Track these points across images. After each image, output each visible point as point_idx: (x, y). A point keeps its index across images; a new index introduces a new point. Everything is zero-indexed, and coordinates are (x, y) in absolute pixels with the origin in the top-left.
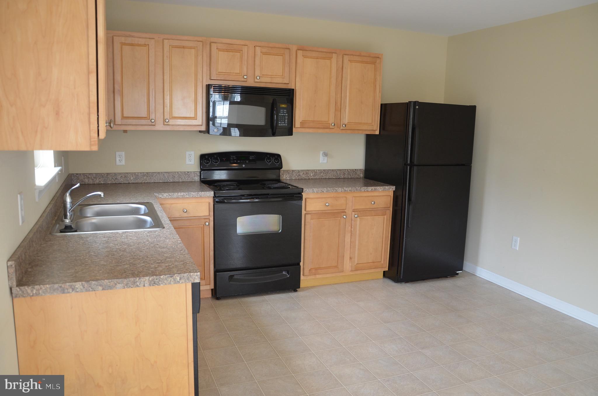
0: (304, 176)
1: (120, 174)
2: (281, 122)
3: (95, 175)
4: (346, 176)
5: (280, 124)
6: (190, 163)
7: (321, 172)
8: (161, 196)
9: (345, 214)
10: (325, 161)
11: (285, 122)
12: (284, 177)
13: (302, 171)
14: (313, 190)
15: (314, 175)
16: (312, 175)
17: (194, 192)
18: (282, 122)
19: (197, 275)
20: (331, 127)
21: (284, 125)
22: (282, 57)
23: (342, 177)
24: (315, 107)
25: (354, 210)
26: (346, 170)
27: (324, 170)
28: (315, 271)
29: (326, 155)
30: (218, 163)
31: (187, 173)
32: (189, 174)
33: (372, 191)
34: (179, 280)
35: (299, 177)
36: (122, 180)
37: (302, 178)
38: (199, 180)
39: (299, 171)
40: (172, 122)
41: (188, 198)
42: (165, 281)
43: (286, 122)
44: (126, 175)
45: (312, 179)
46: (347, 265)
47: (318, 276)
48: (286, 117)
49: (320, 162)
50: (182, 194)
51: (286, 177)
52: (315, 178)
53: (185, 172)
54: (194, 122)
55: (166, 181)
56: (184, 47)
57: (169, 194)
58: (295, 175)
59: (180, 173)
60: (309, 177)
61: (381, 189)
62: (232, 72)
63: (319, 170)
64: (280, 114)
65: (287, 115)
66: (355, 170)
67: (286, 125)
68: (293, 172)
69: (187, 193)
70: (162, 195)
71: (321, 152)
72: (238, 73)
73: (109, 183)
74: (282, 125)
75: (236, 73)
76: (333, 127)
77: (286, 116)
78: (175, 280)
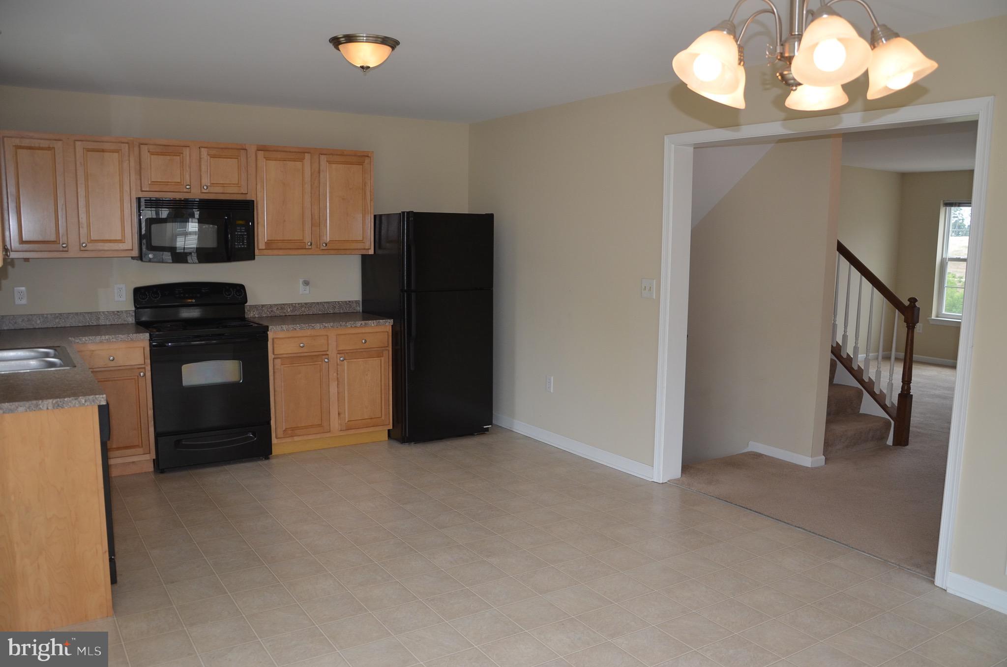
0: (278, 313)
1: (21, 316)
2: (238, 242)
4: (337, 311)
5: (237, 245)
6: (121, 299)
7: (302, 306)
8: (77, 341)
9: (327, 356)
10: (307, 292)
11: (243, 242)
12: (251, 315)
13: (276, 305)
14: (282, 327)
15: (292, 311)
16: (289, 310)
17: (123, 335)
18: (240, 242)
19: (103, 398)
20: (307, 247)
21: (243, 246)
22: (237, 160)
23: (332, 312)
24: (284, 222)
25: (339, 352)
26: (336, 302)
27: (306, 304)
28: (291, 432)
29: (306, 283)
30: (158, 299)
31: (116, 312)
32: (119, 314)
33: (361, 326)
34: (84, 403)
35: (272, 314)
36: (24, 325)
37: (276, 315)
38: (134, 322)
39: (271, 306)
40: (91, 247)
41: (115, 342)
42: (70, 404)
43: (246, 242)
44: (30, 318)
45: (289, 315)
46: (335, 423)
47: (296, 439)
48: (245, 237)
49: (301, 293)
50: (107, 337)
51: (254, 315)
52: (294, 314)
53: (113, 312)
54: (121, 246)
55: (88, 324)
56: (103, 151)
57: (89, 339)
58: (266, 311)
59: (107, 313)
60: (285, 313)
61: (374, 323)
62: (170, 181)
63: (299, 304)
64: (236, 233)
65: (245, 233)
66: (349, 301)
67: (246, 246)
68: (262, 307)
69: (113, 336)
70: (80, 339)
71: (301, 281)
72: (178, 182)
74: (240, 246)
75: (175, 182)
76: (310, 247)
77: (245, 235)
78: (79, 402)
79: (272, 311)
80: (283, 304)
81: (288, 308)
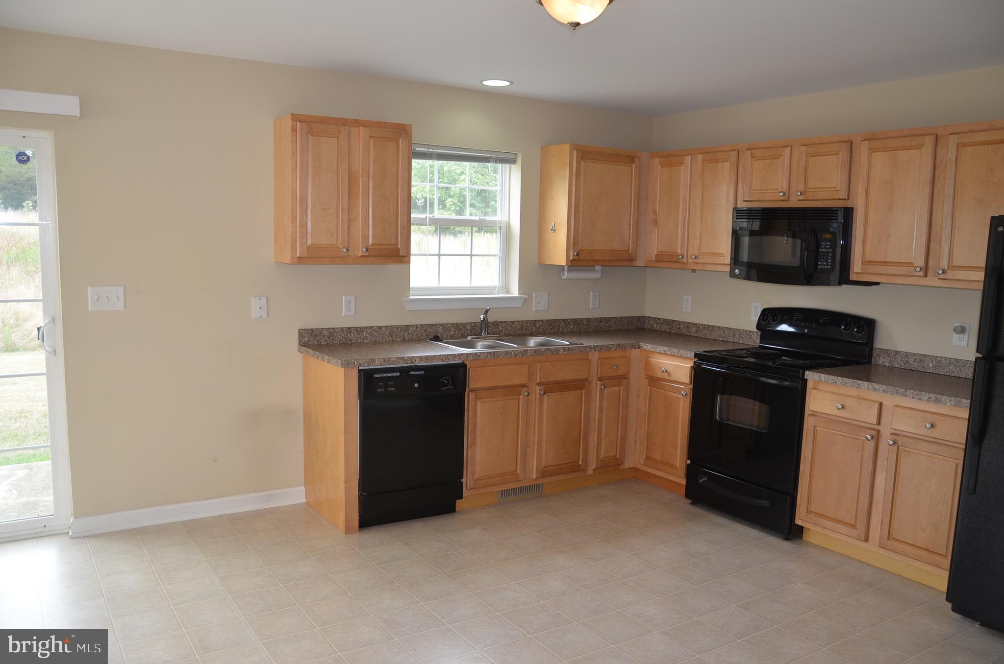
0: (915, 365)
1: (684, 322)
2: (821, 262)
3: (662, 320)
5: (820, 265)
10: (963, 343)
11: (827, 262)
12: (881, 361)
13: (914, 355)
14: (820, 376)
16: (931, 365)
18: (823, 262)
20: (917, 274)
21: (826, 267)
22: (837, 156)
24: (889, 236)
28: (816, 517)
31: (748, 332)
32: (750, 334)
35: (907, 366)
36: (684, 331)
37: (912, 368)
39: (907, 355)
40: (700, 259)
41: (669, 355)
43: (829, 262)
44: (688, 325)
45: (928, 372)
48: (830, 254)
51: (884, 362)
52: (937, 372)
53: (746, 331)
54: (722, 260)
56: (716, 161)
57: (654, 346)
58: (899, 360)
60: (924, 367)
62: (768, 188)
64: (821, 250)
65: (831, 250)
67: (829, 267)
68: (896, 354)
69: (669, 348)
70: (647, 346)
73: (673, 332)
74: (823, 267)
75: (773, 189)
77: (830, 252)
79: (907, 362)
80: (924, 355)
81: (930, 361)
